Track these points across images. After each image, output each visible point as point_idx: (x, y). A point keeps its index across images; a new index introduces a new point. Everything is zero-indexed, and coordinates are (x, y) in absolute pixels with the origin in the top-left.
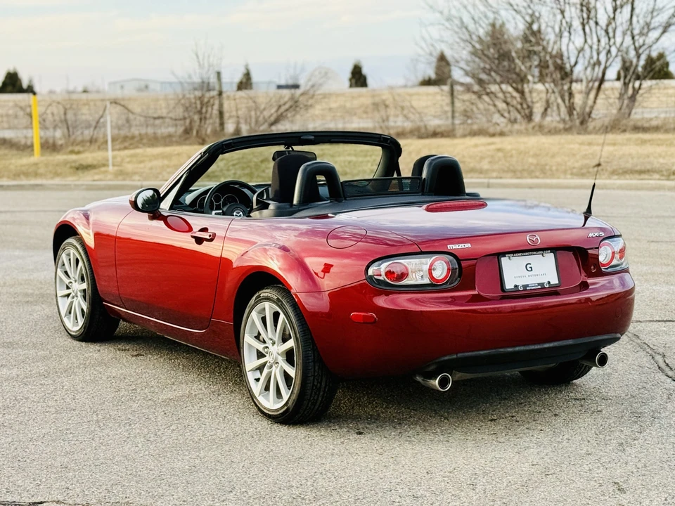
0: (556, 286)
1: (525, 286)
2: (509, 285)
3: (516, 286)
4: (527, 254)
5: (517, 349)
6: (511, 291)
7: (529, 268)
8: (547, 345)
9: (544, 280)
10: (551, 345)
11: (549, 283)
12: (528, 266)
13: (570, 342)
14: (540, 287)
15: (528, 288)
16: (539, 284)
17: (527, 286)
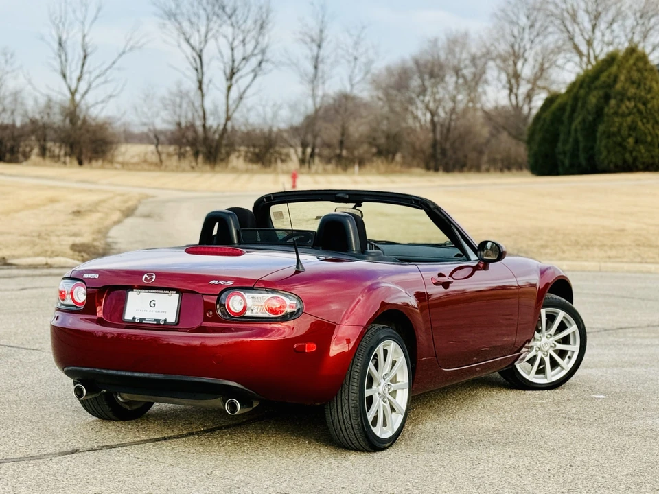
0: (171, 324)
1: (141, 320)
2: (128, 316)
3: (134, 318)
4: (154, 291)
5: (111, 372)
6: (129, 322)
7: (152, 304)
8: (136, 374)
9: (162, 317)
10: (141, 375)
11: (165, 320)
12: (152, 303)
13: (160, 376)
14: (155, 323)
15: (144, 322)
16: (155, 320)
17: (144, 319)
